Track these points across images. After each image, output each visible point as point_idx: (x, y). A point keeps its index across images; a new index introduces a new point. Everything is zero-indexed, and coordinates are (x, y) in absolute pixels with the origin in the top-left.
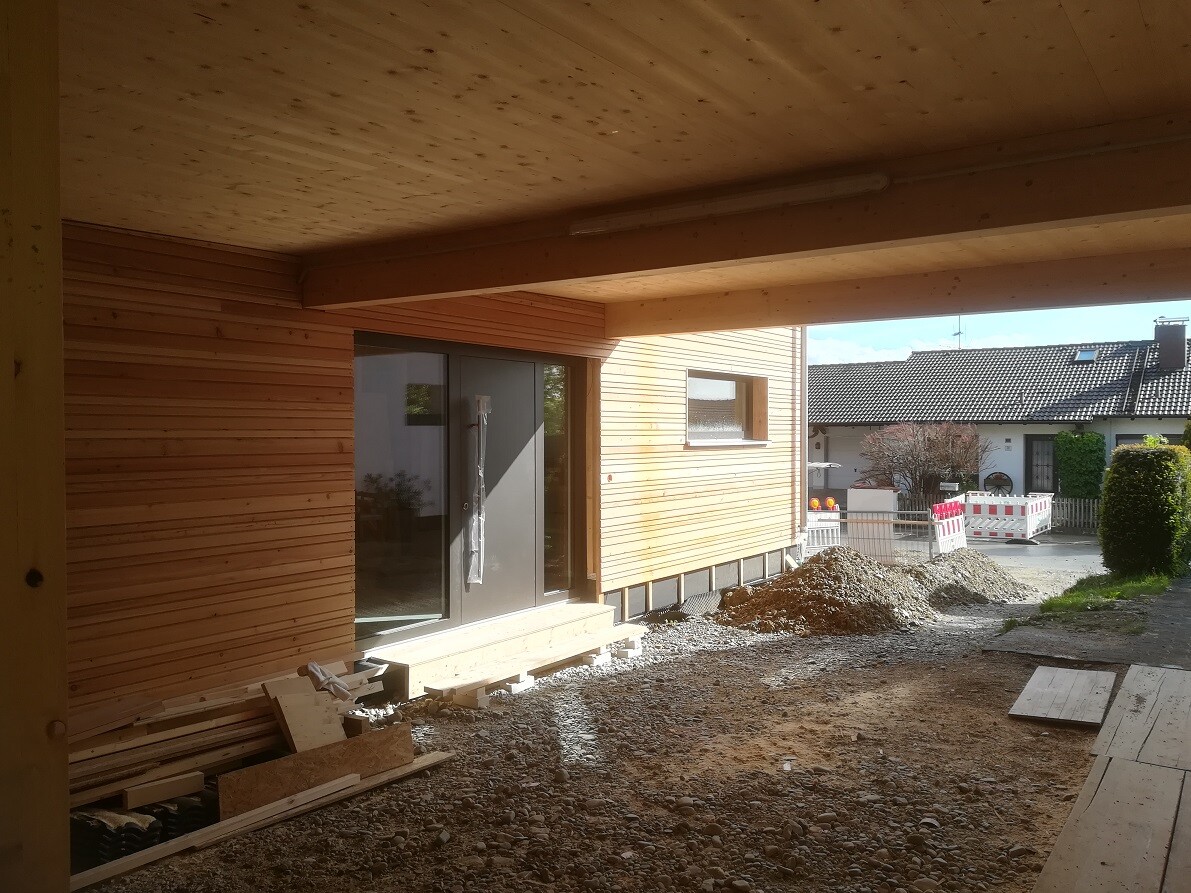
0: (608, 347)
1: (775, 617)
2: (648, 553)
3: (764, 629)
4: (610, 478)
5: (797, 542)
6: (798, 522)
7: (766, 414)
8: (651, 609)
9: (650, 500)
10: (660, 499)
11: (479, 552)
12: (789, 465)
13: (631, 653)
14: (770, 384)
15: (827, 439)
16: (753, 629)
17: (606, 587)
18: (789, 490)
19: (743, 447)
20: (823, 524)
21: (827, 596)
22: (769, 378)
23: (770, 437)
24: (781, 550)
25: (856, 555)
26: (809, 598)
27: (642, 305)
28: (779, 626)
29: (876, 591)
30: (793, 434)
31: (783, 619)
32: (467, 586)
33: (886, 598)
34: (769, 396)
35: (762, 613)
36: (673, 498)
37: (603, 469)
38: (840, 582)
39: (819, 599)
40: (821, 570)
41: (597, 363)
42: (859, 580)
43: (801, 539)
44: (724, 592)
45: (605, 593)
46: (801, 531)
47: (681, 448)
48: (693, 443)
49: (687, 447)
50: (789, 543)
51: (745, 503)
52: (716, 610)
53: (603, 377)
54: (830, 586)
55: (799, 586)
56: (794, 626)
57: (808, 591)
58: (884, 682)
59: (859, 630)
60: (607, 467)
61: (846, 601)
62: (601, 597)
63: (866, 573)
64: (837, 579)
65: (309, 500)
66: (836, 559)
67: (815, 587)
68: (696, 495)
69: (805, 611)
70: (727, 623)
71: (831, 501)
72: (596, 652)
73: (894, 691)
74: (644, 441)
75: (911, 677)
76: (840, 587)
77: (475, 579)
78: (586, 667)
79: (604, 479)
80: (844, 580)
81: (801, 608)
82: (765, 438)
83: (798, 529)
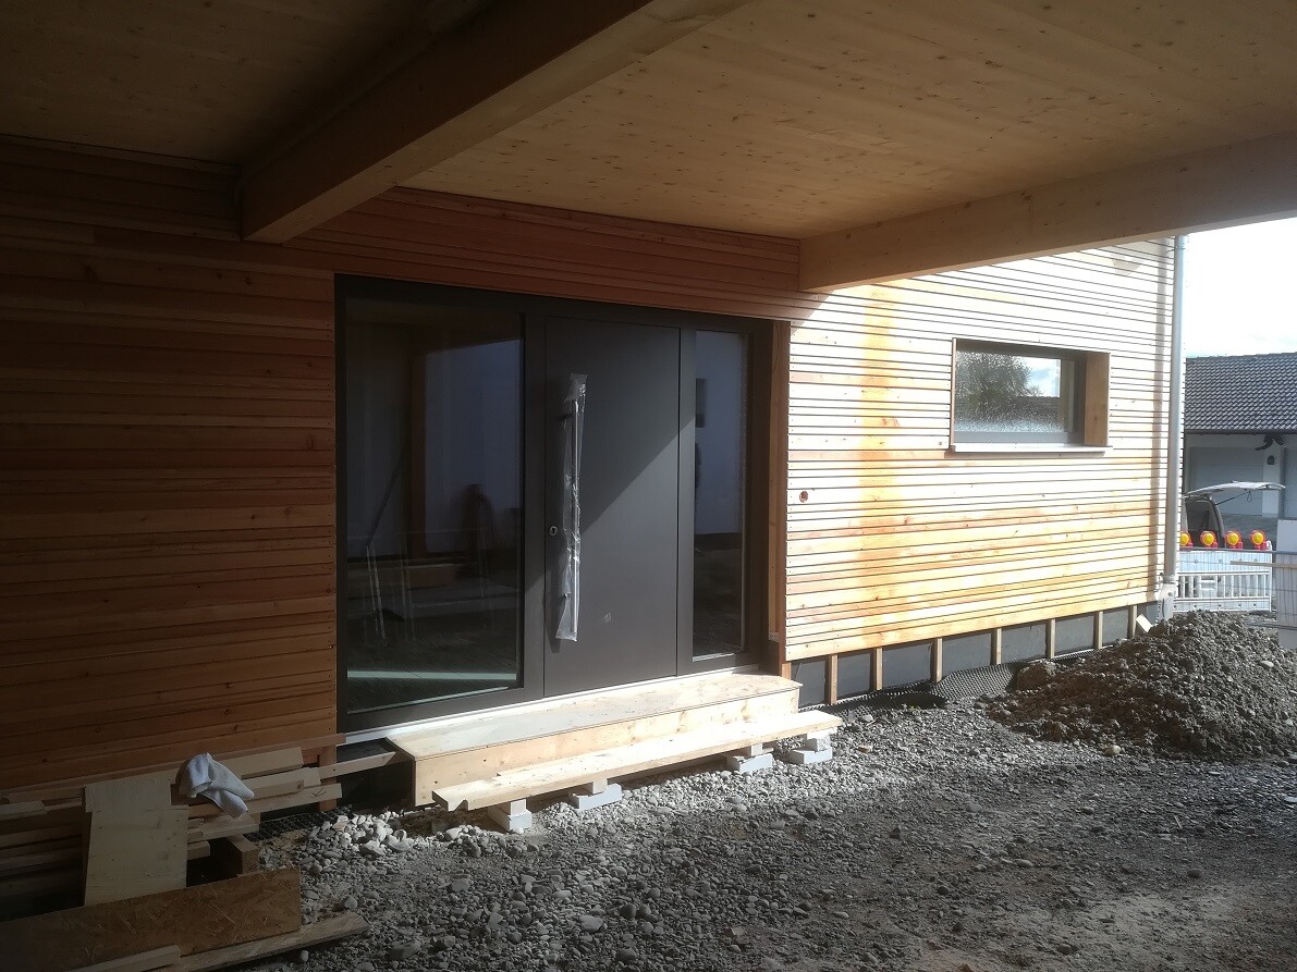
0: (805, 304)
1: (1072, 717)
2: (874, 606)
3: (1050, 734)
4: (804, 496)
5: (1157, 596)
6: (1160, 568)
7: (1105, 407)
8: (879, 687)
9: (881, 530)
10: (898, 529)
11: (572, 596)
12: (1147, 484)
13: (809, 757)
14: (1113, 362)
15: (1285, 451)
16: (1031, 732)
17: (793, 652)
18: (1146, 520)
19: (1060, 455)
20: (1239, 568)
21: (1162, 691)
22: (1113, 353)
23: (1110, 441)
24: (1129, 608)
25: (1232, 627)
26: (1133, 692)
27: (848, 236)
28: (1076, 731)
29: (1255, 688)
30: (1156, 439)
31: (1082, 722)
32: (555, 643)
33: (1271, 701)
34: (1111, 380)
35: (1055, 708)
36: (925, 527)
37: (791, 483)
38: (1190, 669)
39: (1149, 695)
40: (1161, 648)
41: (784, 330)
42: (1226, 669)
43: (1163, 593)
44: (1015, 667)
45: (794, 663)
46: (1164, 582)
47: (941, 454)
48: (960, 447)
49: (951, 453)
50: (1143, 599)
51: (1062, 538)
52: (1003, 693)
53: (793, 349)
54: (1171, 675)
55: (1120, 671)
56: (1099, 734)
57: (1132, 680)
58: (1194, 876)
59: (1211, 753)
60: (797, 480)
61: (1193, 703)
62: (786, 668)
63: (1242, 657)
64: (1185, 665)
65: (253, 517)
66: (1190, 632)
67: (1145, 676)
68: (967, 524)
69: (1123, 713)
70: (1000, 718)
71: (1259, 536)
72: (745, 752)
73: (1202, 901)
74: (873, 443)
75: (1253, 871)
76: (1187, 679)
77: (569, 633)
78: (727, 774)
79: (793, 497)
80: (1198, 666)
81: (1116, 708)
82: (1103, 443)
83: (1159, 579)
